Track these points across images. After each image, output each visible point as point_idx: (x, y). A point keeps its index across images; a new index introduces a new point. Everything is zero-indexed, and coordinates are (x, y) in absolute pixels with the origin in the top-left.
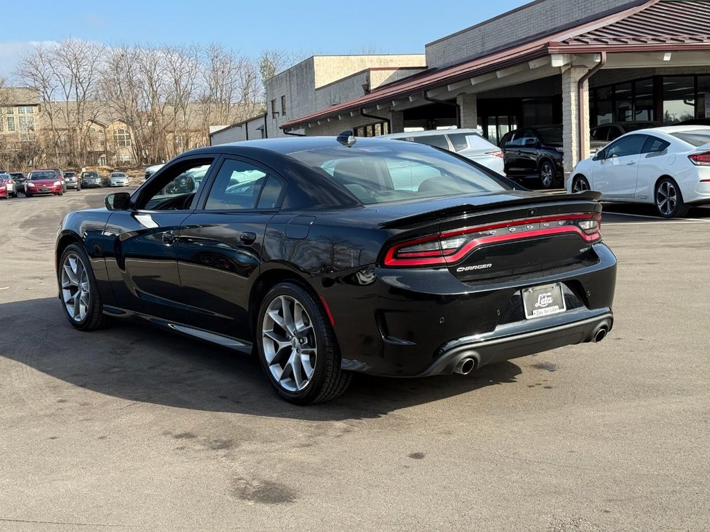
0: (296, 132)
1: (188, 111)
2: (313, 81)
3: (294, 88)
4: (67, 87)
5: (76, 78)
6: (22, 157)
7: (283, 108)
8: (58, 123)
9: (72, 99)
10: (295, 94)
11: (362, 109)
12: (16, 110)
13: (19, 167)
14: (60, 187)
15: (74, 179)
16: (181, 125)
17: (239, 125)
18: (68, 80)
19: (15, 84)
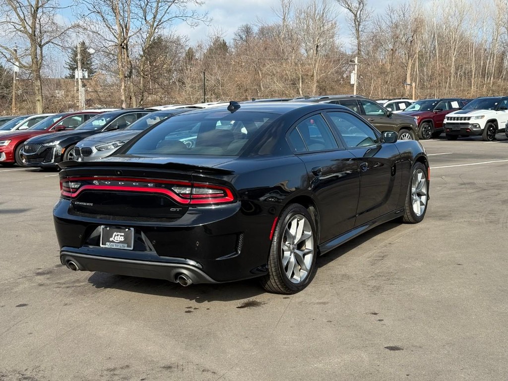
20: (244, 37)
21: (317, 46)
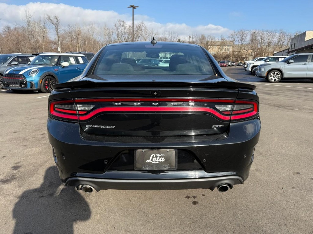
0: (292, 53)
1: (270, 47)
2: (304, 39)
3: (299, 41)
4: (239, 41)
5: (242, 39)
6: (225, 58)
7: (294, 47)
8: (236, 50)
9: (240, 44)
10: (298, 43)
11: (311, 46)
12: (227, 46)
13: (224, 60)
14: (226, 65)
15: (235, 63)
16: (267, 51)
17: (281, 51)
18: (240, 39)
19: (227, 40)
20: (7, 30)
21: (43, 36)
